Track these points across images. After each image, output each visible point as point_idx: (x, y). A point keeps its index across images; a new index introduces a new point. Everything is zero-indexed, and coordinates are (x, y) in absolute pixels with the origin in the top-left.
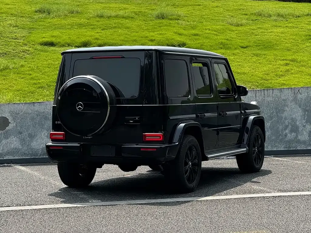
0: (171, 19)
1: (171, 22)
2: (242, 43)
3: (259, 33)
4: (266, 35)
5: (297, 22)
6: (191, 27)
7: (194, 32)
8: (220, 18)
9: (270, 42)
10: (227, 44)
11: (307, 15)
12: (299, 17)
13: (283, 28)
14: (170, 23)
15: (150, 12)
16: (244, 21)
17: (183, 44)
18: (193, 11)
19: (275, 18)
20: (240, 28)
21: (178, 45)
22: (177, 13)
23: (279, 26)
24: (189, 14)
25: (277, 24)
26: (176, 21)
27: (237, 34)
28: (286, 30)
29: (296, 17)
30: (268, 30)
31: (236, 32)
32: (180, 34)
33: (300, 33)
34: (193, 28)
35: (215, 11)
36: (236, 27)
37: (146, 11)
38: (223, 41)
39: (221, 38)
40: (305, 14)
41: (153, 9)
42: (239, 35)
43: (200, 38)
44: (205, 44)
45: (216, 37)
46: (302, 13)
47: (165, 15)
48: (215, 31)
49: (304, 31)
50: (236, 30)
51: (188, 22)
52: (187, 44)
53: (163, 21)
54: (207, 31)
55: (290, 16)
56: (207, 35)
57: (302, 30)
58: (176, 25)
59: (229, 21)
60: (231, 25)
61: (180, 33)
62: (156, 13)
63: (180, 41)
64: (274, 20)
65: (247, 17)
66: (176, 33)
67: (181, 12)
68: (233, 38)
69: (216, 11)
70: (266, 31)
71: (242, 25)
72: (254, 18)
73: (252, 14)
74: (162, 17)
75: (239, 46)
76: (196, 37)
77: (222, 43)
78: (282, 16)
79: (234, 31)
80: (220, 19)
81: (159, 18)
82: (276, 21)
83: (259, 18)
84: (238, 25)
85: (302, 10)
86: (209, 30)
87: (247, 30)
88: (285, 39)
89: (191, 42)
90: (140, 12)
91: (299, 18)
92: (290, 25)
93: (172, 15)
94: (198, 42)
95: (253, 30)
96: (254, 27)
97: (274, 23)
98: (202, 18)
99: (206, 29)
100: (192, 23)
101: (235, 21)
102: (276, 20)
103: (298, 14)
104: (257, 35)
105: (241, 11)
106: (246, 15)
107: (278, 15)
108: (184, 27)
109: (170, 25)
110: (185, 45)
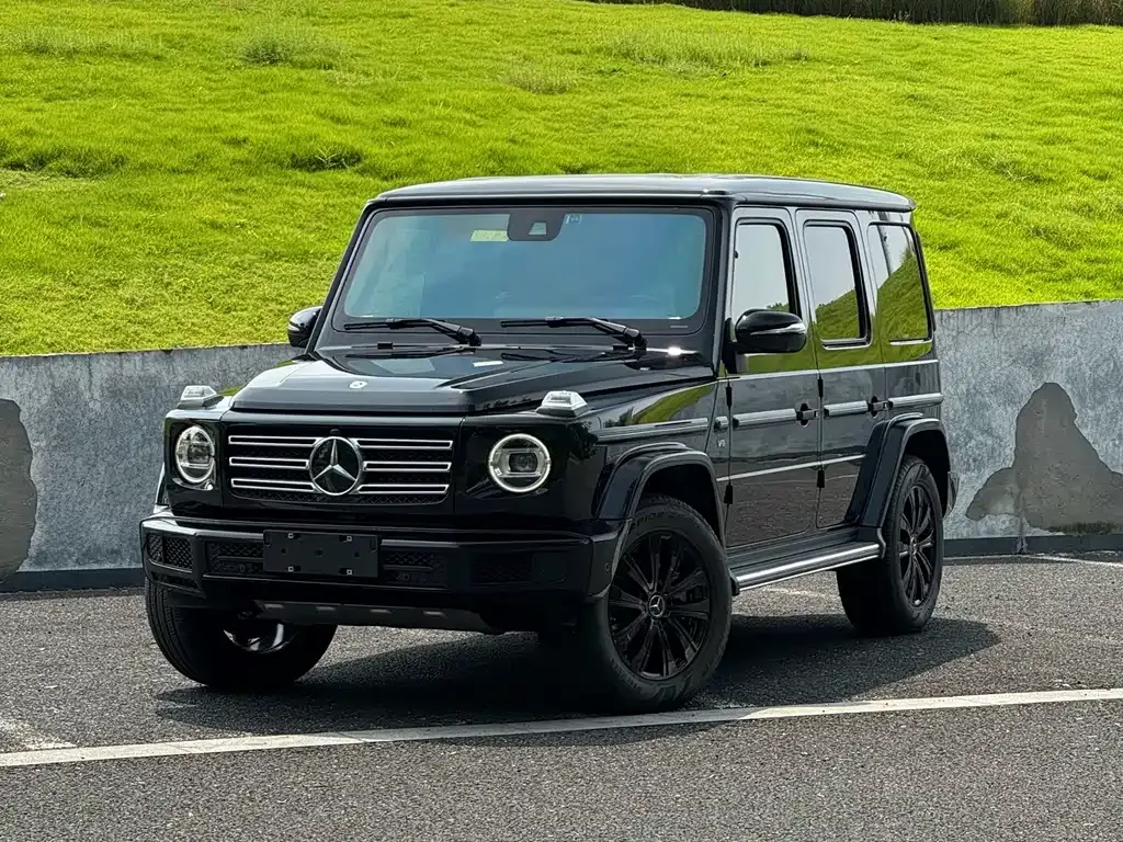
0: (303, 66)
1: (303, 74)
2: (565, 152)
3: (626, 119)
4: (653, 126)
5: (762, 81)
6: (378, 94)
7: (388, 111)
8: (481, 63)
9: (668, 153)
10: (513, 159)
11: (794, 59)
12: (765, 63)
13: (715, 100)
14: (301, 79)
15: (226, 36)
16: (572, 77)
17: (352, 156)
18: (381, 36)
19: (682, 65)
20: (555, 100)
21: (333, 160)
22: (321, 41)
23: (699, 96)
24: (366, 47)
25: (690, 87)
26: (323, 72)
27: (549, 120)
28: (720, 109)
29: (757, 65)
30: (658, 107)
31: (543, 114)
32: (338, 120)
33: (775, 121)
34: (387, 97)
35: (462, 36)
36: (545, 98)
37: (209, 32)
38: (500, 146)
39: (493, 135)
40: (786, 53)
41: (236, 29)
42: (557, 125)
43: (412, 133)
44: (433, 157)
45: (472, 132)
46: (775, 50)
47: (279, 49)
48: (467, 110)
49: (788, 114)
50: (544, 109)
51: (367, 74)
52: (366, 157)
53: (275, 69)
54: (439, 110)
55: (736, 59)
56: (439, 123)
57: (781, 111)
58: (322, 87)
59: (517, 72)
60: (524, 87)
61: (337, 113)
62: (243, 41)
63: (340, 144)
64: (681, 72)
65: (580, 59)
66: (322, 116)
67: (339, 38)
68: (533, 136)
69: (468, 40)
70: (653, 112)
71: (562, 90)
72: (606, 63)
73: (599, 50)
74: (268, 56)
75: (559, 166)
76: (399, 131)
77: (493, 154)
78: (706, 59)
79: (535, 109)
80: (482, 67)
81: (258, 62)
82: (685, 79)
83: (625, 65)
84: (551, 90)
85: (774, 39)
86: (446, 105)
87: (584, 106)
88: (723, 142)
89: (381, 147)
90: (186, 37)
91: (768, 69)
92: (739, 92)
93: (307, 50)
94: (408, 148)
95: (607, 108)
96: (610, 98)
97: (679, 85)
98: (419, 62)
99: (434, 103)
100: (380, 79)
101: (536, 73)
102: (684, 75)
103: (762, 54)
104: (619, 126)
105: (557, 39)
106: (577, 52)
107: (695, 56)
108: (354, 96)
109: (298, 87)
110: (359, 160)
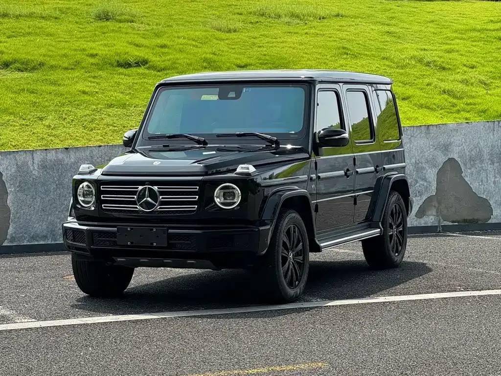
0: (120, 21)
1: (121, 25)
2: (237, 59)
3: (263, 44)
4: (275, 46)
5: (322, 26)
6: (154, 33)
7: (159, 41)
8: (199, 19)
9: (283, 59)
10: (215, 61)
11: (336, 16)
12: (324, 18)
13: (302, 35)
14: (120, 27)
15: (86, 8)
16: (239, 25)
17: (144, 62)
18: (154, 7)
19: (287, 19)
20: (232, 35)
21: (136, 63)
22: (128, 10)
23: (295, 33)
24: (148, 13)
25: (291, 29)
26: (129, 23)
27: (230, 44)
28: (304, 39)
29: (320, 19)
30: (277, 38)
31: (227, 41)
32: (137, 46)
33: (328, 44)
34: (158, 35)
35: (190, 7)
36: (228, 35)
37: (78, 7)
38: (208, 56)
39: (205, 51)
40: (333, 13)
41: (90, 5)
42: (233, 47)
43: (170, 51)
44: (179, 61)
45: (196, 50)
46: (328, 12)
47: (110, 14)
48: (194, 40)
49: (334, 41)
50: (227, 39)
51: (148, 24)
52: (150, 62)
53: (108, 23)
54: (181, 41)
55: (311, 16)
56: (181, 46)
57: (331, 39)
58: (130, 31)
59: (215, 23)
60: (218, 30)
61: (136, 42)
62: (94, 11)
63: (138, 56)
64: (286, 23)
65: (242, 17)
66: (130, 43)
67: (136, 9)
68: (223, 51)
69: (192, 9)
70: (275, 40)
71: (235, 31)
72: (254, 19)
73: (251, 13)
74: (105, 17)
75: (234, 64)
76: (164, 50)
77: (205, 60)
78: (298, 17)
79: (223, 40)
80: (199, 21)
81: (101, 19)
82: (289, 25)
83: (262, 19)
84: (230, 31)
85: (327, 7)
86: (184, 38)
87: (245, 38)
88: (306, 53)
89: (156, 57)
90: (68, 9)
91: (326, 21)
92: (312, 31)
93: (122, 14)
94: (168, 57)
95: (255, 39)
96: (256, 34)
97: (286, 28)
98: (171, 19)
99: (178, 37)
100: (155, 27)
101: (223, 23)
102: (288, 23)
103: (322, 14)
104: (260, 47)
105: (231, 8)
106: (241, 14)
107: (293, 15)
108: (144, 34)
109: (119, 30)
110: (147, 63)
